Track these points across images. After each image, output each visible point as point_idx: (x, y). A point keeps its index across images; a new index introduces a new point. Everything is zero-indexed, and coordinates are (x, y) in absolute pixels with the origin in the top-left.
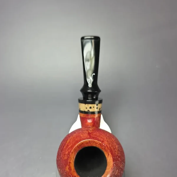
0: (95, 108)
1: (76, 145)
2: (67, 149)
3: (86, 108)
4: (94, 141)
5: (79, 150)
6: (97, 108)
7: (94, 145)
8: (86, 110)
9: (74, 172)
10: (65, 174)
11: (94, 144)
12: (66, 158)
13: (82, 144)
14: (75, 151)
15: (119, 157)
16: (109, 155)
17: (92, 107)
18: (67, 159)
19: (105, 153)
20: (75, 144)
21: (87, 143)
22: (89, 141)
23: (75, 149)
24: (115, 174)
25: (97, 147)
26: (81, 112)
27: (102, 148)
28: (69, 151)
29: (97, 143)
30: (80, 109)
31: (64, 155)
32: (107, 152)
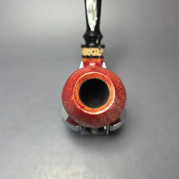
0: (97, 52)
1: (81, 77)
2: (72, 82)
3: (89, 52)
4: (98, 74)
5: (84, 81)
6: (100, 52)
7: (97, 78)
8: (89, 55)
9: (79, 100)
10: (71, 103)
11: (97, 76)
12: (71, 89)
13: (86, 76)
14: (79, 83)
15: (121, 89)
16: (111, 86)
17: (95, 51)
18: (73, 90)
19: (108, 84)
20: (79, 77)
21: (90, 75)
22: (93, 73)
23: (79, 81)
24: (117, 103)
25: (100, 79)
26: (84, 57)
27: (105, 80)
28: (74, 82)
29: (100, 75)
30: (83, 54)
31: (69, 87)
32: (109, 83)
